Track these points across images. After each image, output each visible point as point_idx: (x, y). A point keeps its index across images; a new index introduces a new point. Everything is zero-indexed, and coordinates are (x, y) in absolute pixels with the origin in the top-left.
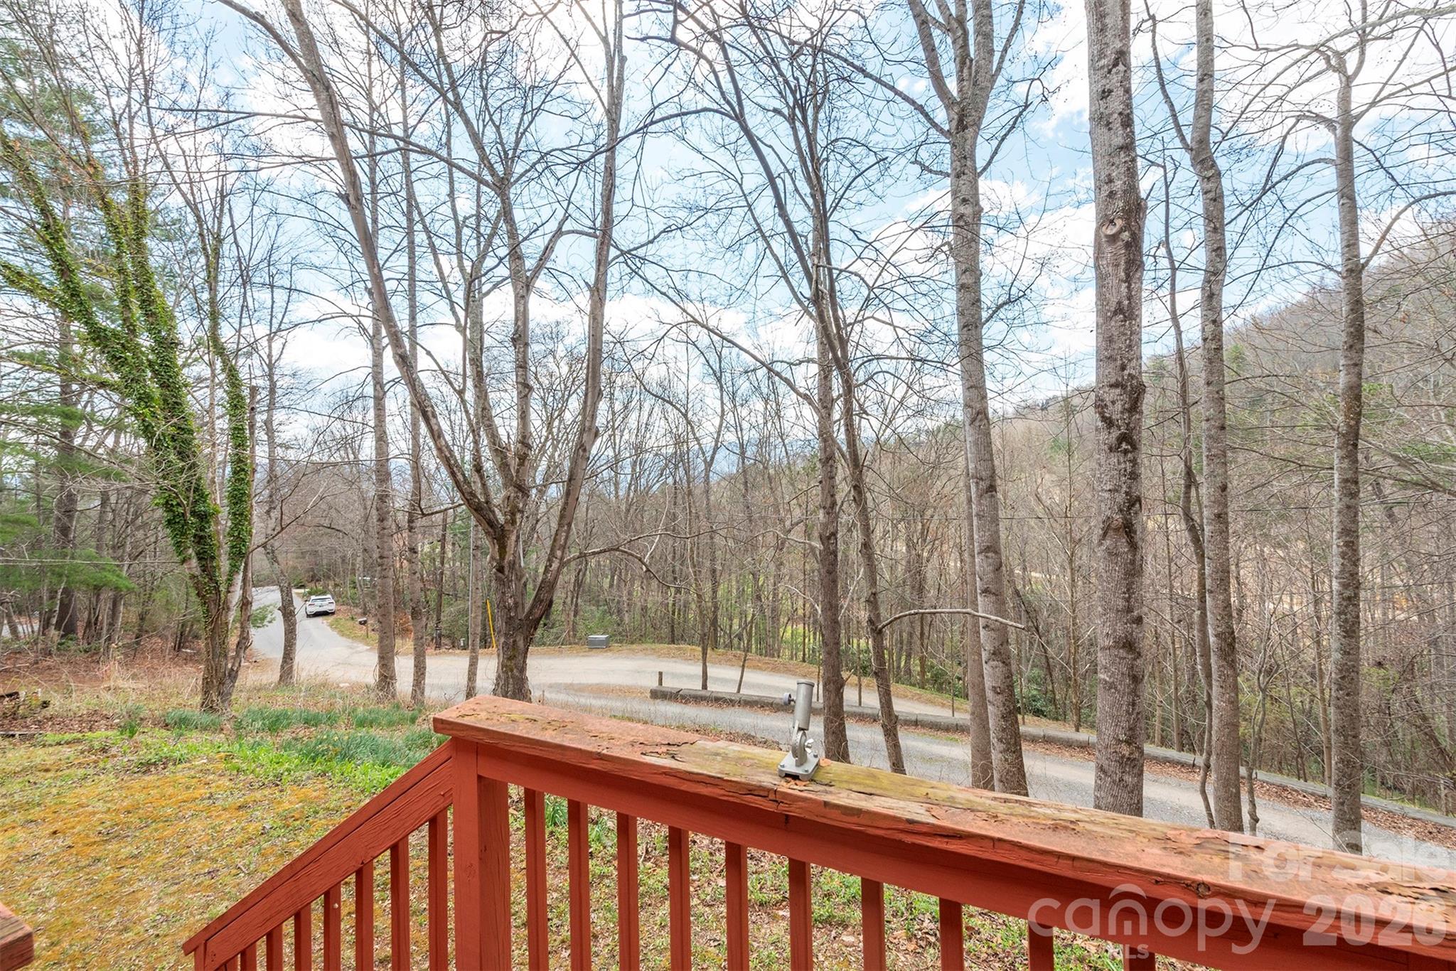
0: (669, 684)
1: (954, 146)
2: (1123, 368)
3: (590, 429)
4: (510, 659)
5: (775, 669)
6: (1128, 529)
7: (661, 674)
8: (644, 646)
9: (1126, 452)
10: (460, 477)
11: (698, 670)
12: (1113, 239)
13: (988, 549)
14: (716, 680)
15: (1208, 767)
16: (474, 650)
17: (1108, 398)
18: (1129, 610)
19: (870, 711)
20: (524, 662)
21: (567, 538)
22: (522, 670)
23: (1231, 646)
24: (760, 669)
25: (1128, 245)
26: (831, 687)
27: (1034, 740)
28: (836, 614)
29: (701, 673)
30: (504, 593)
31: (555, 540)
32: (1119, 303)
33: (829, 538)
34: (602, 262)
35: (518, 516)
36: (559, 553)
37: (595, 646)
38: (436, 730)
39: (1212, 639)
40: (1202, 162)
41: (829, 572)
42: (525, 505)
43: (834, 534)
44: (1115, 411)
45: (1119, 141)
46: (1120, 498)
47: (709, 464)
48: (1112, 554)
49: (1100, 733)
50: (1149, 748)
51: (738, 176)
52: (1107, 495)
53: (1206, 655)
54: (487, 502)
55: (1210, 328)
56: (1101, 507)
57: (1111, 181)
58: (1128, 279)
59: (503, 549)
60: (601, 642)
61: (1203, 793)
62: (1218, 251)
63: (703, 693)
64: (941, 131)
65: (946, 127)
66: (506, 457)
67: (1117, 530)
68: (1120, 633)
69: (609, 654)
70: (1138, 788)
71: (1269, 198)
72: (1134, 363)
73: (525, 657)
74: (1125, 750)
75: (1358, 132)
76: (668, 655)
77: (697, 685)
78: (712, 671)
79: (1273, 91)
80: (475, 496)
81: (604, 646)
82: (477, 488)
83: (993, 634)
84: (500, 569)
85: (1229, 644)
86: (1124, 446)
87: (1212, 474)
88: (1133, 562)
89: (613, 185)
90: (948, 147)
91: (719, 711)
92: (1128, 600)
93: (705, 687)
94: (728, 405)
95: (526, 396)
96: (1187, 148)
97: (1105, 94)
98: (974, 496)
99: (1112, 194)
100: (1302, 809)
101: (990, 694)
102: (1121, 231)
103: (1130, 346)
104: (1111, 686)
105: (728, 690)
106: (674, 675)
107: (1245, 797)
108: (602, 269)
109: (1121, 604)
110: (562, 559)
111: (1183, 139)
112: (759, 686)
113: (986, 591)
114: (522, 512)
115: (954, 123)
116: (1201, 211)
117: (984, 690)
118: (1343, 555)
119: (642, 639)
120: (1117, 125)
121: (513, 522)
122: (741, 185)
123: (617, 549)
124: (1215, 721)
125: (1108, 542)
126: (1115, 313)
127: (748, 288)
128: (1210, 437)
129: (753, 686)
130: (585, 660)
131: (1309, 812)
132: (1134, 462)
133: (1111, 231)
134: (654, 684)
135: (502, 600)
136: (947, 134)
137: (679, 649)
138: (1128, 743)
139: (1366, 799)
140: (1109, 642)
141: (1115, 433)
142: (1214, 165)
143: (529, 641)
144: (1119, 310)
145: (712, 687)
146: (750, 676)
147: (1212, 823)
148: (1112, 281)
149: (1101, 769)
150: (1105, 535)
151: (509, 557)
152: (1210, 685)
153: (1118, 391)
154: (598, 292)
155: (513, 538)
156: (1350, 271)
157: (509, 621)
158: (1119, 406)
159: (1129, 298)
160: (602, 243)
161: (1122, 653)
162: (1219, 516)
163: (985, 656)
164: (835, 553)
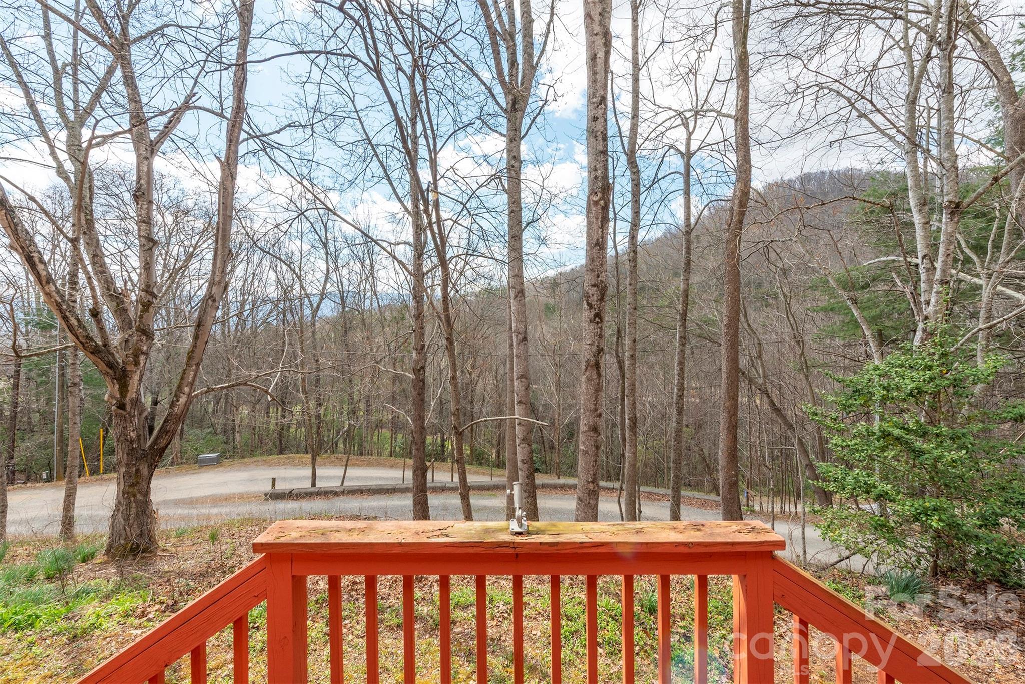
0: (280, 486)
1: (509, 120)
2: (598, 277)
3: (219, 283)
4: (132, 485)
5: (370, 465)
6: (597, 365)
7: (274, 480)
8: (255, 459)
9: (597, 323)
10: (73, 322)
11: (308, 472)
12: (596, 203)
13: (522, 376)
14: (322, 478)
15: (621, 488)
16: (70, 481)
17: (590, 293)
18: (596, 410)
19: (439, 485)
20: (148, 487)
21: (195, 375)
22: (147, 493)
23: (635, 424)
24: (358, 465)
25: (603, 208)
26: (419, 472)
27: (543, 486)
28: (423, 422)
29: (311, 475)
30: (125, 428)
31: (182, 378)
32: (598, 240)
33: (419, 370)
34: (233, 141)
35: (142, 358)
36: (186, 389)
37: (205, 464)
38: (255, 551)
39: (627, 421)
40: (632, 163)
41: (419, 394)
42: (150, 347)
43: (423, 368)
44: (594, 300)
45: (600, 148)
46: (594, 348)
47: (315, 312)
48: (589, 379)
49: (579, 479)
50: (602, 483)
51: (351, 95)
52: (588, 347)
53: (623, 429)
54: (105, 345)
55: (632, 254)
56: (585, 353)
57: (596, 170)
58: (602, 227)
59: (124, 388)
60: (211, 460)
61: (619, 502)
62: (636, 213)
63: (313, 489)
64: (502, 108)
65: (505, 106)
66: (122, 303)
67: (592, 366)
68: (591, 423)
69: (221, 469)
70: (596, 505)
71: (656, 185)
72: (603, 274)
73: (149, 483)
74: (591, 486)
75: (693, 162)
76: (279, 464)
77: (307, 484)
78: (320, 472)
79: (661, 129)
80: (91, 339)
81: (216, 463)
82: (94, 332)
83: (523, 428)
84: (121, 406)
85: (634, 421)
86: (597, 320)
87: (630, 333)
88: (598, 384)
89: (245, 79)
90: (506, 120)
91: (327, 501)
92: (595, 405)
93: (314, 485)
94: (332, 266)
95: (150, 249)
96: (625, 153)
97: (595, 119)
98: (514, 344)
99: (596, 178)
100: (656, 503)
101: (519, 464)
102: (600, 200)
103: (601, 265)
104: (585, 452)
105: (335, 484)
106: (284, 479)
107: (637, 501)
108: (233, 148)
109: (592, 406)
110: (189, 394)
111: (624, 148)
112: (358, 478)
113: (520, 402)
114: (146, 354)
115: (510, 105)
116: (630, 189)
117: (516, 462)
118: (679, 374)
119: (252, 453)
120: (600, 138)
121: (137, 363)
122: (353, 102)
123: (245, 384)
124: (627, 464)
125: (587, 373)
126: (595, 245)
127: (357, 181)
128: (630, 313)
129: (352, 479)
130: (195, 477)
131: (660, 503)
132: (601, 328)
133: (595, 199)
134: (268, 488)
135: (123, 433)
136: (506, 111)
137: (289, 458)
138: (593, 482)
139: (683, 493)
140: (586, 428)
141: (593, 313)
142: (637, 166)
143: (152, 467)
144: (597, 244)
145: (319, 484)
146: (352, 472)
147: (622, 517)
148: (595, 227)
149: (579, 499)
150: (586, 369)
151: (131, 395)
152: (625, 446)
153: (595, 289)
154: (229, 166)
155: (136, 377)
156: (687, 232)
157: (131, 452)
158: (595, 298)
159: (602, 238)
160: (233, 126)
161: (592, 433)
162: (632, 356)
163: (517, 441)
164: (423, 381)
